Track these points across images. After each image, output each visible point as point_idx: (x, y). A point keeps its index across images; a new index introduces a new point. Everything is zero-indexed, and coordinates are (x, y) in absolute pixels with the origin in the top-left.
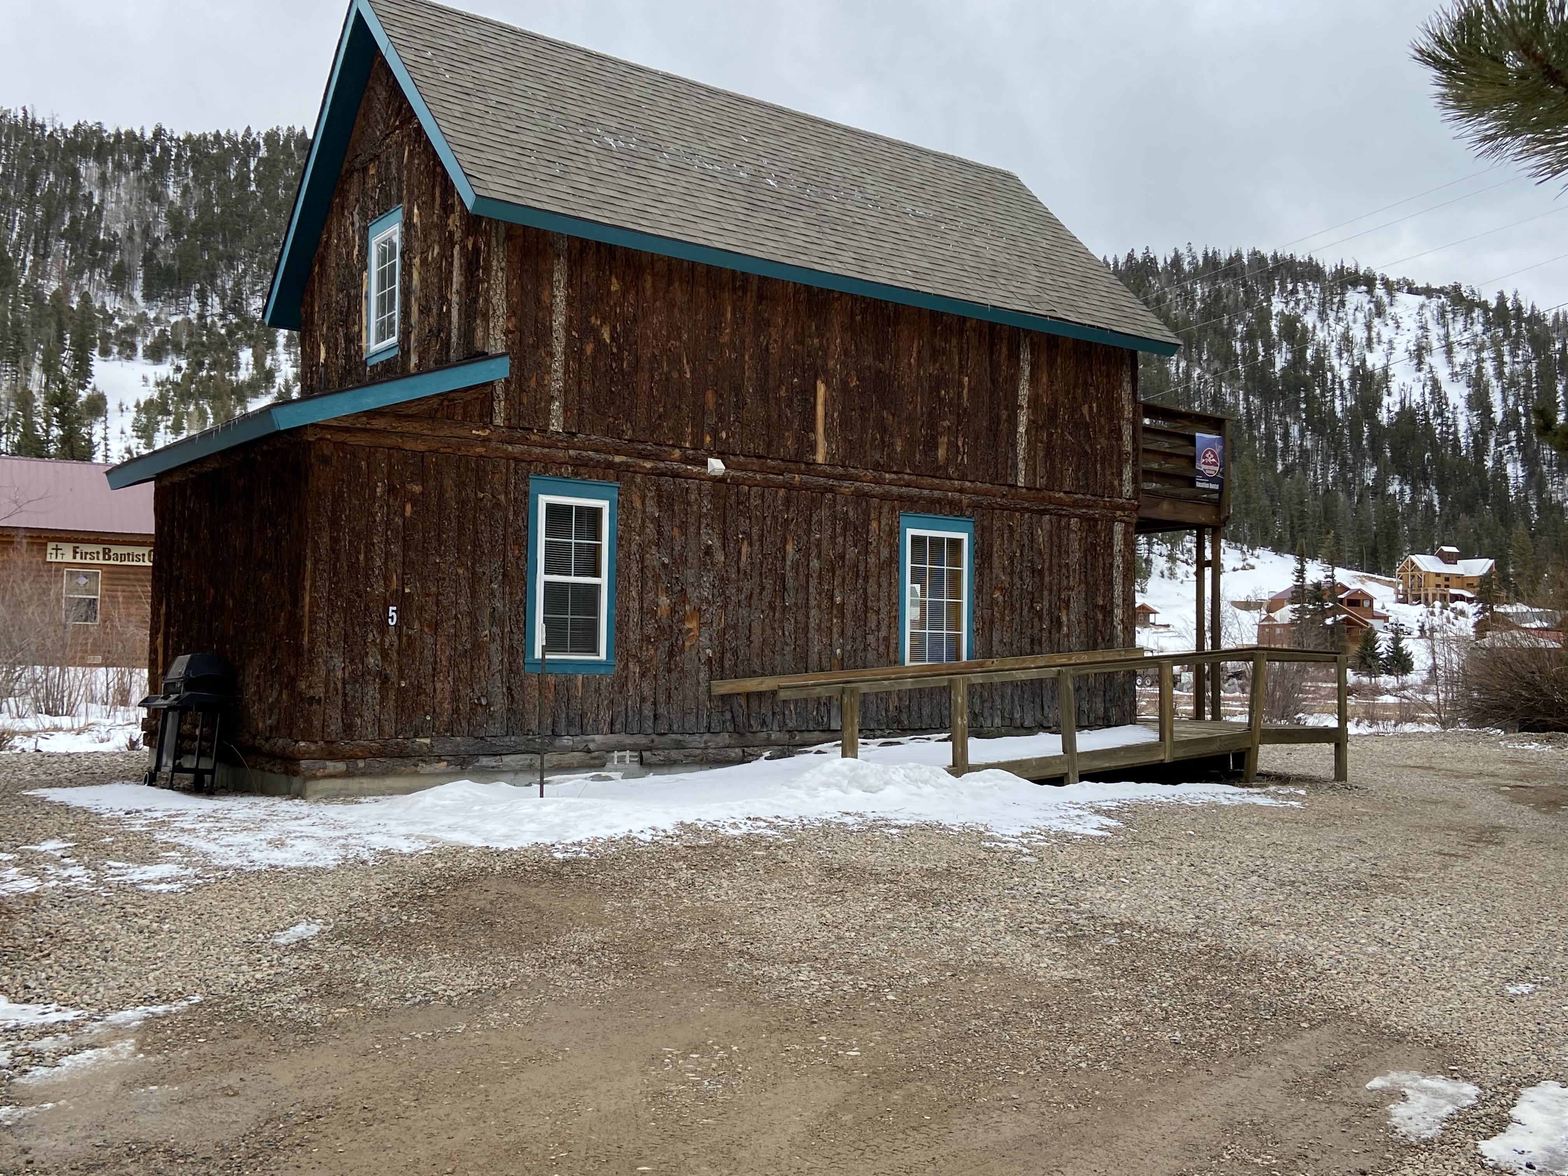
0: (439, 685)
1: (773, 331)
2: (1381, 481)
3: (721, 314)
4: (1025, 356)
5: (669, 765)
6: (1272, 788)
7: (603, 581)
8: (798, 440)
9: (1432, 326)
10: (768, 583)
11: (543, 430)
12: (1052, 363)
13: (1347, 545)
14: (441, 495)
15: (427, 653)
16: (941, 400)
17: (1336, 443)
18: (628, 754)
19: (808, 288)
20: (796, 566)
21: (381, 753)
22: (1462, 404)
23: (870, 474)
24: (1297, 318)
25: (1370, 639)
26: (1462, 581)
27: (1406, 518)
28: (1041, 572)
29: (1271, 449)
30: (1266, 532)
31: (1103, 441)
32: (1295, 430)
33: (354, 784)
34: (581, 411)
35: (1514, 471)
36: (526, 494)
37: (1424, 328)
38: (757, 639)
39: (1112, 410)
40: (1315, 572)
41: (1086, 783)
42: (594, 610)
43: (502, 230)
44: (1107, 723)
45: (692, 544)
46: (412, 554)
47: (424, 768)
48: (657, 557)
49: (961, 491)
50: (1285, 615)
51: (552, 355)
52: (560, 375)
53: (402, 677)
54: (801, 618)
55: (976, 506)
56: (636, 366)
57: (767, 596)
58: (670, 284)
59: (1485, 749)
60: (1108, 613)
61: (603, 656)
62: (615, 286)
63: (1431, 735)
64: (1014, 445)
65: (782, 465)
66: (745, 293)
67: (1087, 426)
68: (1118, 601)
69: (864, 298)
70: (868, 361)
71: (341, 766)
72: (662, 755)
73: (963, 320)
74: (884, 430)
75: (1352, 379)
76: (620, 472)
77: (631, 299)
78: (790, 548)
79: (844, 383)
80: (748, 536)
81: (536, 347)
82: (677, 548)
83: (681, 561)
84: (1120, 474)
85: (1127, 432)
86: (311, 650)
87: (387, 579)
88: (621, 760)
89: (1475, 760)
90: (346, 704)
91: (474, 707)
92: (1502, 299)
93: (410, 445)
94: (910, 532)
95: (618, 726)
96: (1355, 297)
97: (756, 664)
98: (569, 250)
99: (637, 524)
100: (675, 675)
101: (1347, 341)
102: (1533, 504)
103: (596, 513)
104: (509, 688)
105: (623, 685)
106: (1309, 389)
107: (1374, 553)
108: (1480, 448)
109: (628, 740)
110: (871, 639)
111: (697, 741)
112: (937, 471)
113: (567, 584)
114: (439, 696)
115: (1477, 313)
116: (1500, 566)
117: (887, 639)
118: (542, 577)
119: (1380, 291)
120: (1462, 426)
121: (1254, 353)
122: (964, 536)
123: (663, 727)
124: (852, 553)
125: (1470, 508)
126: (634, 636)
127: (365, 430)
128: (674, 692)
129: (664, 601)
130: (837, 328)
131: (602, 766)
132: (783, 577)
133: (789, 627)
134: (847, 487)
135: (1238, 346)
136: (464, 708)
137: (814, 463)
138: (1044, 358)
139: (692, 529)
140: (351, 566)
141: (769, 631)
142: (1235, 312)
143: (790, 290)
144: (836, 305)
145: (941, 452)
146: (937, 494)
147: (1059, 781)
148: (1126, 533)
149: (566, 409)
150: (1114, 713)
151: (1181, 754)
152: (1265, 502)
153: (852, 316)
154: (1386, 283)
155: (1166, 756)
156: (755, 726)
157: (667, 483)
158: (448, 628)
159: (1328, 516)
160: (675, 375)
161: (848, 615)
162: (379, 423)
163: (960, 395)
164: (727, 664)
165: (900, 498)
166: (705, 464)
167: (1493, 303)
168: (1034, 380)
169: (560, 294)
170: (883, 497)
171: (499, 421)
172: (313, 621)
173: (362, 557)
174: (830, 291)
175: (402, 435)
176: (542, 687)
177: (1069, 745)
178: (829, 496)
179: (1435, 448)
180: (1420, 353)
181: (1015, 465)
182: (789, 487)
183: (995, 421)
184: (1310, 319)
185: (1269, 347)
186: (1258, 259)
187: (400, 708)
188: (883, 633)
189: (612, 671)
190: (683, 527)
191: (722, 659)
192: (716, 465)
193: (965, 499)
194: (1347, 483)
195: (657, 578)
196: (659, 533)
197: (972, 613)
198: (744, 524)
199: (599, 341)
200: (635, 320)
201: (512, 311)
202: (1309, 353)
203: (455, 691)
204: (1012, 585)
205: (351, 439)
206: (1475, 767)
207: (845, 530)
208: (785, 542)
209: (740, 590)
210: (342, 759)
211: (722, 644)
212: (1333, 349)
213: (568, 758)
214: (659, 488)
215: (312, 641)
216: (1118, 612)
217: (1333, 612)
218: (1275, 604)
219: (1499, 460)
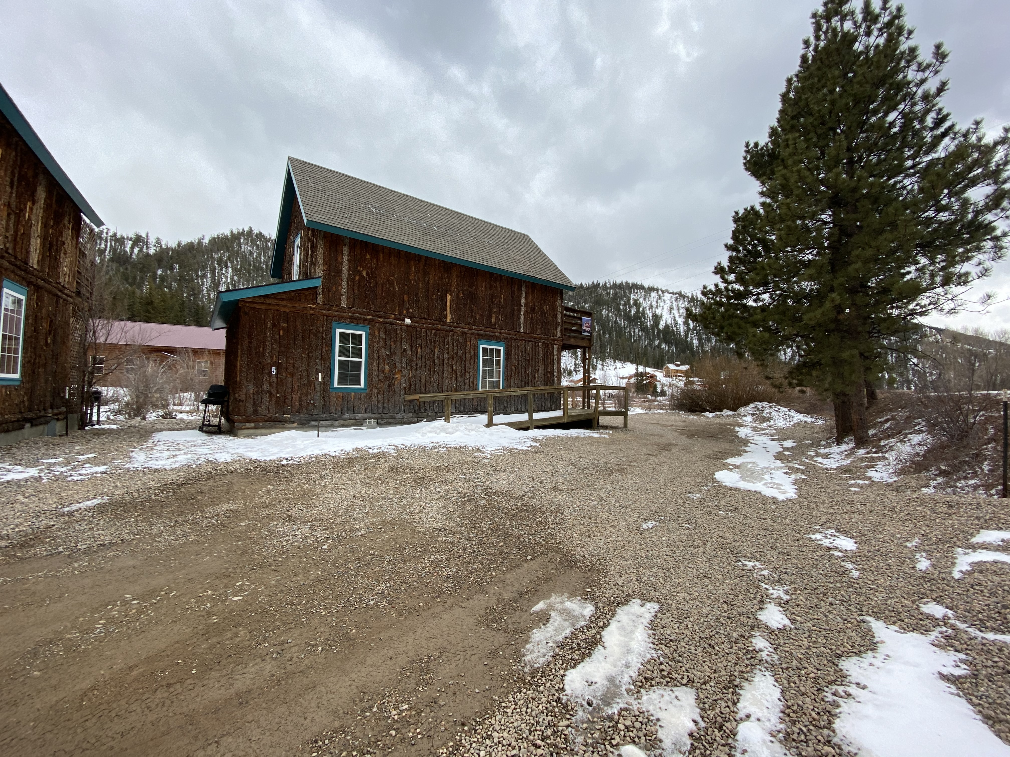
0: (294, 396)
1: (430, 276)
2: (660, 344)
3: (411, 268)
4: (524, 289)
5: (389, 424)
6: (601, 431)
7: (363, 360)
8: (440, 313)
9: (674, 302)
10: (428, 362)
11: (338, 306)
12: (533, 292)
13: (650, 361)
14: (295, 328)
15: (289, 384)
16: (493, 302)
17: (648, 334)
18: (372, 420)
19: (444, 262)
20: (439, 357)
21: (270, 420)
22: (682, 323)
23: (467, 326)
24: (638, 300)
25: (655, 387)
26: (681, 371)
27: (666, 355)
28: (529, 361)
29: (630, 335)
30: (628, 358)
31: (551, 319)
32: (637, 330)
33: (258, 431)
34: (354, 300)
35: (696, 342)
36: (331, 328)
37: (672, 303)
38: (423, 381)
39: (554, 309)
40: (641, 369)
41: (536, 430)
42: (359, 370)
43: (322, 234)
44: (551, 410)
45: (398, 348)
46: (282, 349)
47: (288, 426)
48: (383, 352)
49: (500, 333)
50: (633, 380)
51: (342, 280)
52: (345, 287)
53: (278, 393)
54: (441, 374)
55: (505, 338)
56: (376, 285)
57: (427, 366)
58: (390, 257)
59: (677, 418)
60: (552, 374)
61: (362, 386)
62: (368, 257)
63: (662, 413)
64: (519, 318)
65: (434, 322)
66: (419, 262)
67: (545, 313)
68: (555, 370)
69: (465, 267)
70: (467, 288)
71: (252, 425)
72: (385, 421)
73: (501, 276)
74: (472, 311)
75: (653, 316)
76: (370, 322)
77: (375, 261)
78: (436, 350)
79: (458, 295)
80: (421, 346)
81: (335, 276)
82: (392, 349)
83: (394, 354)
84: (557, 329)
85: (559, 316)
86: (240, 382)
87: (272, 358)
88: (370, 422)
89: (672, 421)
90: (254, 402)
91: (308, 404)
92: (693, 295)
93: (282, 309)
94: (482, 346)
95: (368, 411)
96: (653, 294)
97: (423, 389)
98: (350, 243)
99: (377, 340)
100: (391, 393)
101: (651, 306)
102: (700, 351)
103: (361, 336)
104: (323, 398)
105: (370, 397)
106: (641, 319)
107: (658, 364)
108: (686, 336)
109: (372, 416)
110: (467, 382)
111: (400, 416)
112: (492, 326)
113: (348, 361)
114: (294, 399)
115: (686, 299)
116: (691, 368)
117: (473, 382)
118: (337, 358)
119: (660, 293)
120: (682, 329)
121: (626, 309)
122: (502, 348)
123: (386, 411)
124: (460, 352)
125: (684, 352)
126: (375, 379)
127: (263, 303)
128: (391, 399)
129: (387, 367)
130: (455, 276)
131: (361, 425)
132: (434, 360)
133: (436, 377)
134: (459, 330)
135: (622, 307)
136: (304, 404)
137: (446, 322)
138: (530, 291)
139: (398, 343)
140: (256, 353)
141: (428, 378)
142: (621, 299)
143: (437, 262)
144: (455, 269)
145: (493, 320)
146: (491, 334)
147: (526, 429)
148: (558, 349)
149: (348, 299)
150: (553, 406)
151: (571, 420)
152: (628, 350)
153: (461, 272)
154: (662, 291)
155: (565, 421)
156: (422, 410)
157: (388, 326)
158: (298, 375)
159: (645, 353)
160: (392, 289)
161: (458, 373)
162: (269, 301)
163: (500, 302)
164: (412, 389)
165: (478, 334)
166: (404, 320)
167: (690, 296)
168: (527, 298)
169: (345, 259)
170: (472, 334)
171: (320, 302)
172: (241, 372)
173: (261, 349)
174: (452, 263)
175: (279, 305)
176: (337, 397)
177: (531, 417)
178: (451, 333)
179: (674, 336)
180: (671, 309)
181: (520, 325)
182: (436, 330)
183: (513, 310)
184: (641, 300)
185: (630, 307)
186: (627, 283)
187: (277, 404)
188: (471, 380)
189: (366, 392)
190: (395, 342)
191: (410, 388)
192: (408, 321)
193: (502, 336)
194: (651, 345)
195: (384, 360)
196: (386, 344)
197: (504, 373)
198: (419, 342)
199: (361, 276)
200: (376, 269)
201: (326, 263)
202: (641, 310)
203: (300, 398)
204: (518, 364)
205: (258, 307)
206: (670, 423)
207: (457, 345)
208: (435, 348)
209: (417, 364)
210: (253, 422)
211: (410, 383)
212: (647, 309)
213: (347, 422)
214: (385, 328)
215: (240, 380)
216: (555, 374)
217: (646, 380)
218: (630, 378)
219: (691, 339)
